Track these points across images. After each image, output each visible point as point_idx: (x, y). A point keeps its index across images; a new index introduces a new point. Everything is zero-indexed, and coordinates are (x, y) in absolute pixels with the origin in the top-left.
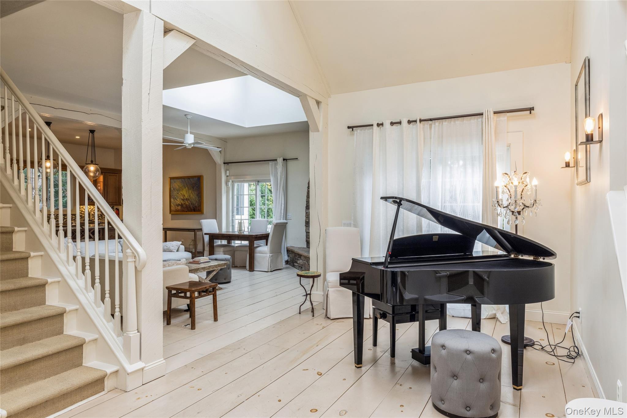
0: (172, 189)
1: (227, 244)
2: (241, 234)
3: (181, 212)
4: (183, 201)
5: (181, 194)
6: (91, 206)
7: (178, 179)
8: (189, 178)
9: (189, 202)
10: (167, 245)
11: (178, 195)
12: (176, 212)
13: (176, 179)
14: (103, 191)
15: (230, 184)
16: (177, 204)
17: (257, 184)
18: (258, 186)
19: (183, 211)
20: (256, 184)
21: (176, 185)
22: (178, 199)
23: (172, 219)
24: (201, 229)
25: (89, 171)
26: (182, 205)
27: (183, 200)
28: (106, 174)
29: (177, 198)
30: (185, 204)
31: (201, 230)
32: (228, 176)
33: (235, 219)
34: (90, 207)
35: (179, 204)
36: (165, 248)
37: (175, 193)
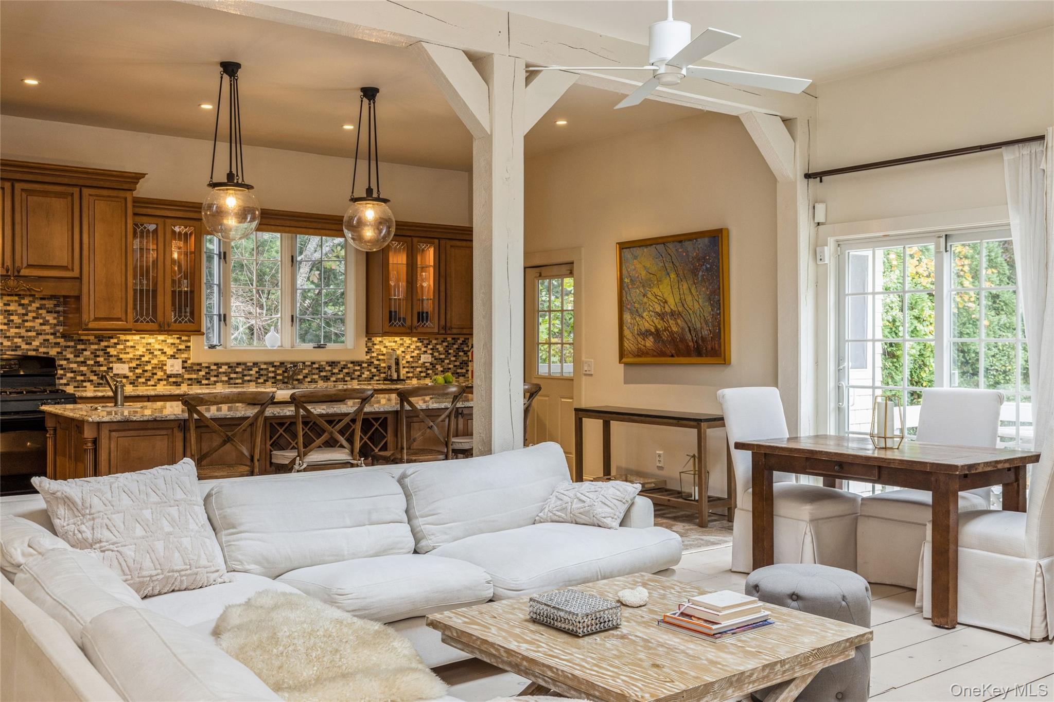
0: (626, 280)
1: (824, 485)
2: (889, 455)
3: (654, 356)
4: (662, 319)
5: (656, 296)
6: (405, 338)
7: (646, 246)
8: (680, 242)
9: (679, 321)
10: (583, 498)
11: (645, 300)
12: (639, 356)
13: (640, 247)
14: (434, 292)
15: (829, 251)
16: (643, 330)
17: (943, 248)
18: (946, 256)
19: (662, 354)
20: (937, 247)
21: (638, 266)
22: (645, 314)
23: (626, 382)
24: (722, 419)
25: (361, 223)
26: (657, 334)
27: (661, 316)
28: (443, 242)
29: (640, 311)
30: (666, 329)
31: (719, 421)
32: (823, 224)
33: (848, 387)
34: (401, 342)
35: (647, 331)
36: (574, 506)
37: (635, 294)
